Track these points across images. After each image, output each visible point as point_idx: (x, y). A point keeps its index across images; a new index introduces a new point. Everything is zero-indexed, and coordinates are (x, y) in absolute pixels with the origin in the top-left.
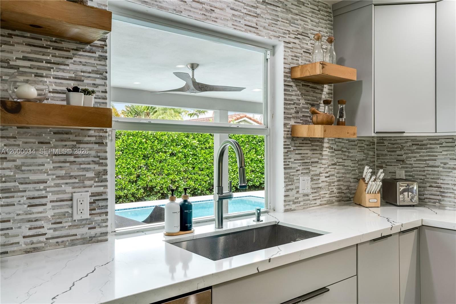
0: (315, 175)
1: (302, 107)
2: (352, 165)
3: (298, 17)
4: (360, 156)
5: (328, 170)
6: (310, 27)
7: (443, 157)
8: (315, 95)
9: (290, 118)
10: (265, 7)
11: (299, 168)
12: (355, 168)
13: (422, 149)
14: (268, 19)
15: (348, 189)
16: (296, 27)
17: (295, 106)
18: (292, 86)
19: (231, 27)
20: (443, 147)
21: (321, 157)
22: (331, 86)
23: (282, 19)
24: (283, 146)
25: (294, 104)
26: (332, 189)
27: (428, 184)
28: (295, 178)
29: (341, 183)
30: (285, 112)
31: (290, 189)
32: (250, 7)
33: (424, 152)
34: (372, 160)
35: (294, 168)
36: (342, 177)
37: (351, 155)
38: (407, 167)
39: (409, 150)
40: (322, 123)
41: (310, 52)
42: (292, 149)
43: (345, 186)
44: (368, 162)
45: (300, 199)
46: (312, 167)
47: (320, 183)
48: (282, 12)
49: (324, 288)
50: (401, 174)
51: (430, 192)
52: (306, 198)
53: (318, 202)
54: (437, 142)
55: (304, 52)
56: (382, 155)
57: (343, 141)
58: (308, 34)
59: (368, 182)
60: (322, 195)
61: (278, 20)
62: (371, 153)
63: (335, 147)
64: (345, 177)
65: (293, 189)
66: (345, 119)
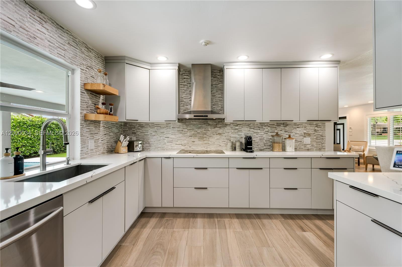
0: (96, 140)
1: (90, 105)
2: (113, 135)
3: (88, 58)
4: (116, 131)
5: (102, 137)
6: (94, 64)
7: (151, 131)
8: (96, 99)
9: (84, 110)
10: (69, 46)
11: (88, 136)
12: (115, 137)
13: (142, 128)
14: (71, 54)
15: (111, 146)
16: (87, 63)
17: (86, 104)
18: (85, 93)
19: (48, 52)
20: (151, 127)
21: (99, 131)
22: (104, 96)
23: (79, 56)
24: (80, 125)
25: (86, 103)
26: (104, 146)
27: (145, 142)
28: (86, 141)
29: (108, 143)
30: (81, 106)
31: (84, 147)
32: (60, 44)
33: (143, 129)
34: (121, 133)
35: (86, 136)
36: (109, 141)
37: (112, 130)
38: (137, 136)
39: (138, 128)
40: (103, 114)
41: (94, 77)
42: (85, 126)
43: (110, 145)
44: (120, 134)
45: (89, 152)
46: (95, 135)
47: (98, 144)
48: (79, 52)
49: (113, 187)
50: (134, 138)
51: (146, 146)
52: (92, 151)
53: (98, 153)
54: (148, 125)
55: (91, 76)
56: (126, 131)
57: (109, 124)
58: (93, 68)
59: (122, 142)
60: (100, 150)
61: (77, 56)
62: (121, 130)
63: (105, 126)
64: (110, 141)
65: (85, 147)
66: (113, 113)
